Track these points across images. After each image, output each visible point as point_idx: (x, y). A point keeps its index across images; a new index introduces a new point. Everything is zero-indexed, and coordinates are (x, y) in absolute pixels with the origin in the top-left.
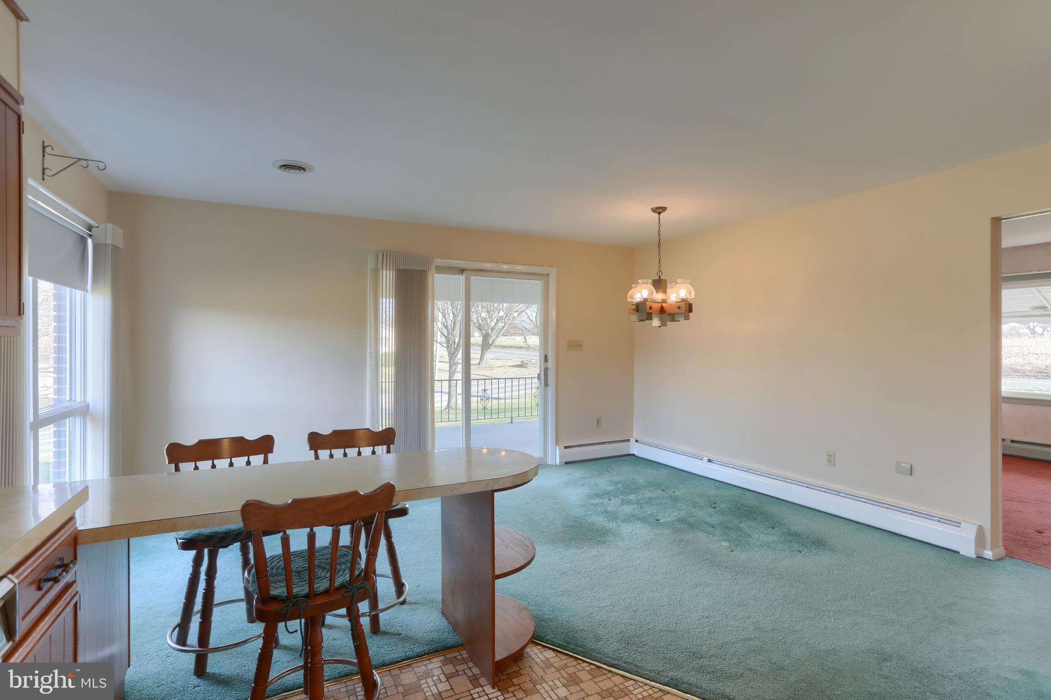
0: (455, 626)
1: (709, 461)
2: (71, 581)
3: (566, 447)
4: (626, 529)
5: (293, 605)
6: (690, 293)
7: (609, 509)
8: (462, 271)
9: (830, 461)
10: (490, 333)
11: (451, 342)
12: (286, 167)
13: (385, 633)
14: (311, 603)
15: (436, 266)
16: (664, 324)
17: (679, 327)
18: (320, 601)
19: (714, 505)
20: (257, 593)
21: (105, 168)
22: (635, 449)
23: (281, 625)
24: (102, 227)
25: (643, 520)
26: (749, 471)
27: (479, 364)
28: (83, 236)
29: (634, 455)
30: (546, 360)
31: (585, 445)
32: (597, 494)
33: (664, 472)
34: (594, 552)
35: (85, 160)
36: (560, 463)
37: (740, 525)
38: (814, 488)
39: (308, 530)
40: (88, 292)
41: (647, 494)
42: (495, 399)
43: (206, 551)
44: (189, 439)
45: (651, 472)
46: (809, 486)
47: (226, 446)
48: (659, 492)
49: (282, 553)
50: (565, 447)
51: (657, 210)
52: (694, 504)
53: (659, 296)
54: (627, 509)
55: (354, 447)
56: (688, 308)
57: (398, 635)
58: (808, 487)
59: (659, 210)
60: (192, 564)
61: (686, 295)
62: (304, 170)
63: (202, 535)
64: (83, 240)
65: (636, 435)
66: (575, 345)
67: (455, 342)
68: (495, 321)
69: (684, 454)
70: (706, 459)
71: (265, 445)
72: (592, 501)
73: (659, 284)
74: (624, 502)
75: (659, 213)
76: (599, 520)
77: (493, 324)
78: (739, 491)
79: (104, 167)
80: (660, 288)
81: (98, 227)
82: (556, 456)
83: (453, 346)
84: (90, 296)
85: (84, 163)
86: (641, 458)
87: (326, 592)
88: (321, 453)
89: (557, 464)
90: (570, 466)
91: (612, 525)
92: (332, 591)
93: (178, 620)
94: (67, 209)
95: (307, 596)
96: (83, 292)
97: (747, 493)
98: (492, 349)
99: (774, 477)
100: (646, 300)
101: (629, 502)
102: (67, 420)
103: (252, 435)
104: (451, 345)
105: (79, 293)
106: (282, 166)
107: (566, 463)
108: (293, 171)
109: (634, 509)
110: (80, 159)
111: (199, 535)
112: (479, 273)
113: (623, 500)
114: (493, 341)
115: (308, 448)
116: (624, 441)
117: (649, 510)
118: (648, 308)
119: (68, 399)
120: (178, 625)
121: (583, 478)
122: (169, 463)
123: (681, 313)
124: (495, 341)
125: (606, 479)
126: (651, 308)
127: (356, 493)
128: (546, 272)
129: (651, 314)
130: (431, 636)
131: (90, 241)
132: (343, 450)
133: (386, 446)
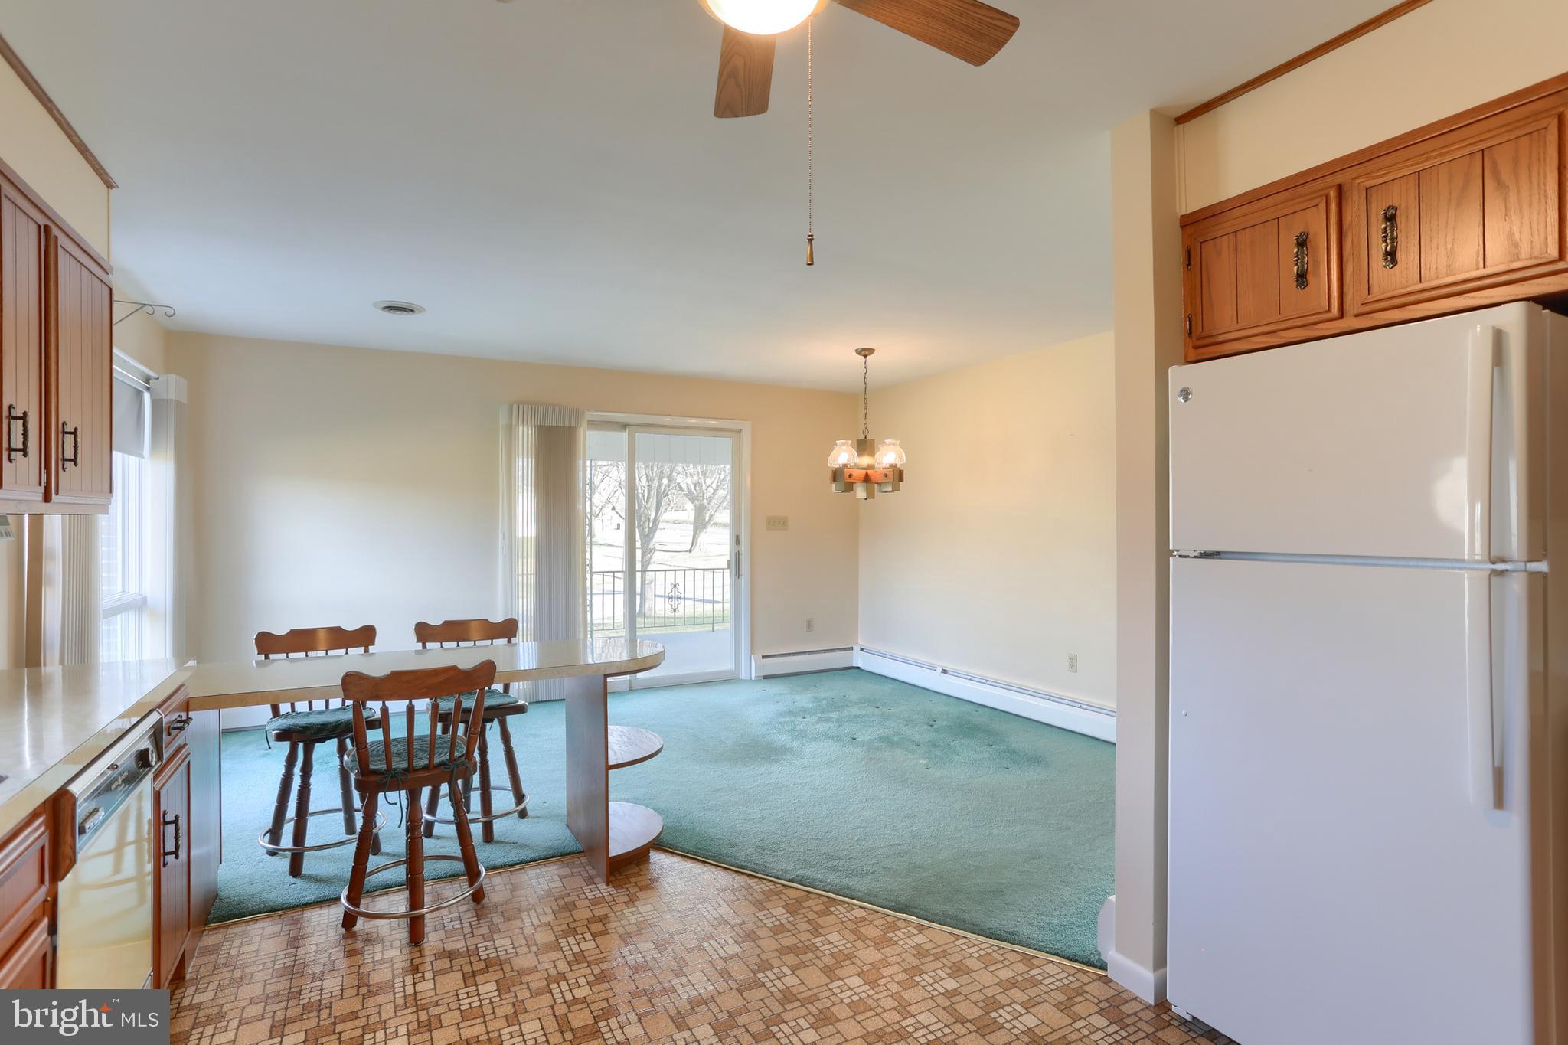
0: (577, 836)
1: (945, 671)
2: (182, 744)
3: (764, 657)
4: (811, 747)
5: (392, 777)
6: (901, 458)
7: (799, 727)
8: (624, 426)
9: (1071, 666)
10: (707, 505)
11: (643, 519)
12: (391, 308)
13: (498, 842)
14: (409, 776)
15: (588, 421)
16: (870, 495)
17: (886, 500)
18: (419, 775)
19: (931, 723)
20: (357, 769)
21: (174, 314)
22: (859, 660)
23: (381, 795)
24: (163, 378)
25: (838, 739)
26: (988, 682)
27: (690, 551)
28: (138, 390)
29: (859, 668)
30: (738, 541)
31: (790, 654)
32: (790, 712)
33: (888, 687)
34: (762, 770)
35: (151, 305)
36: (756, 677)
37: (952, 743)
38: (1060, 701)
39: (407, 702)
40: (143, 458)
41: (854, 711)
42: (709, 602)
43: (301, 746)
44: (280, 629)
45: (868, 688)
46: (1051, 698)
47: (322, 637)
48: (871, 710)
49: (382, 738)
50: (762, 656)
51: (863, 352)
52: (908, 722)
53: (865, 460)
54: (822, 727)
55: (468, 640)
56: (898, 475)
57: (514, 843)
58: (1049, 700)
59: (865, 353)
60: (285, 764)
61: (896, 459)
62: (412, 311)
63: (297, 725)
64: (139, 393)
65: (861, 642)
66: (777, 523)
67: (649, 519)
68: (715, 487)
69: (916, 664)
70: (940, 670)
71: (365, 636)
72: (781, 720)
73: (864, 446)
74: (820, 721)
75: (865, 356)
76: (781, 739)
77: (711, 491)
78: (973, 707)
79: (172, 314)
80: (865, 450)
81: (158, 379)
82: (751, 667)
83: (647, 524)
84: (147, 463)
85: (149, 309)
86: (867, 671)
87: (425, 768)
88: (429, 645)
89: (753, 678)
90: (768, 681)
91: (796, 744)
92: (431, 767)
93: (269, 824)
94: (125, 361)
95: (407, 770)
96: (138, 458)
97: (981, 710)
98: (710, 529)
99: (1014, 689)
100: (845, 466)
101: (828, 720)
102: (119, 616)
103: (351, 625)
104: (644, 523)
105: (133, 460)
106: (386, 308)
107: (765, 677)
108: (399, 312)
109: (830, 727)
110: (145, 305)
111: (294, 725)
112: (646, 429)
113: (821, 718)
114: (711, 517)
115: (415, 640)
116: (845, 649)
117: (848, 728)
118: (847, 476)
119: (120, 590)
120: (269, 831)
121: (780, 694)
122: (258, 654)
123: (888, 482)
124: (714, 517)
125: (810, 695)
126: (850, 476)
127: (454, 668)
128: (739, 427)
129: (853, 483)
130: (550, 844)
131: (147, 396)
132: (456, 643)
133: (506, 640)
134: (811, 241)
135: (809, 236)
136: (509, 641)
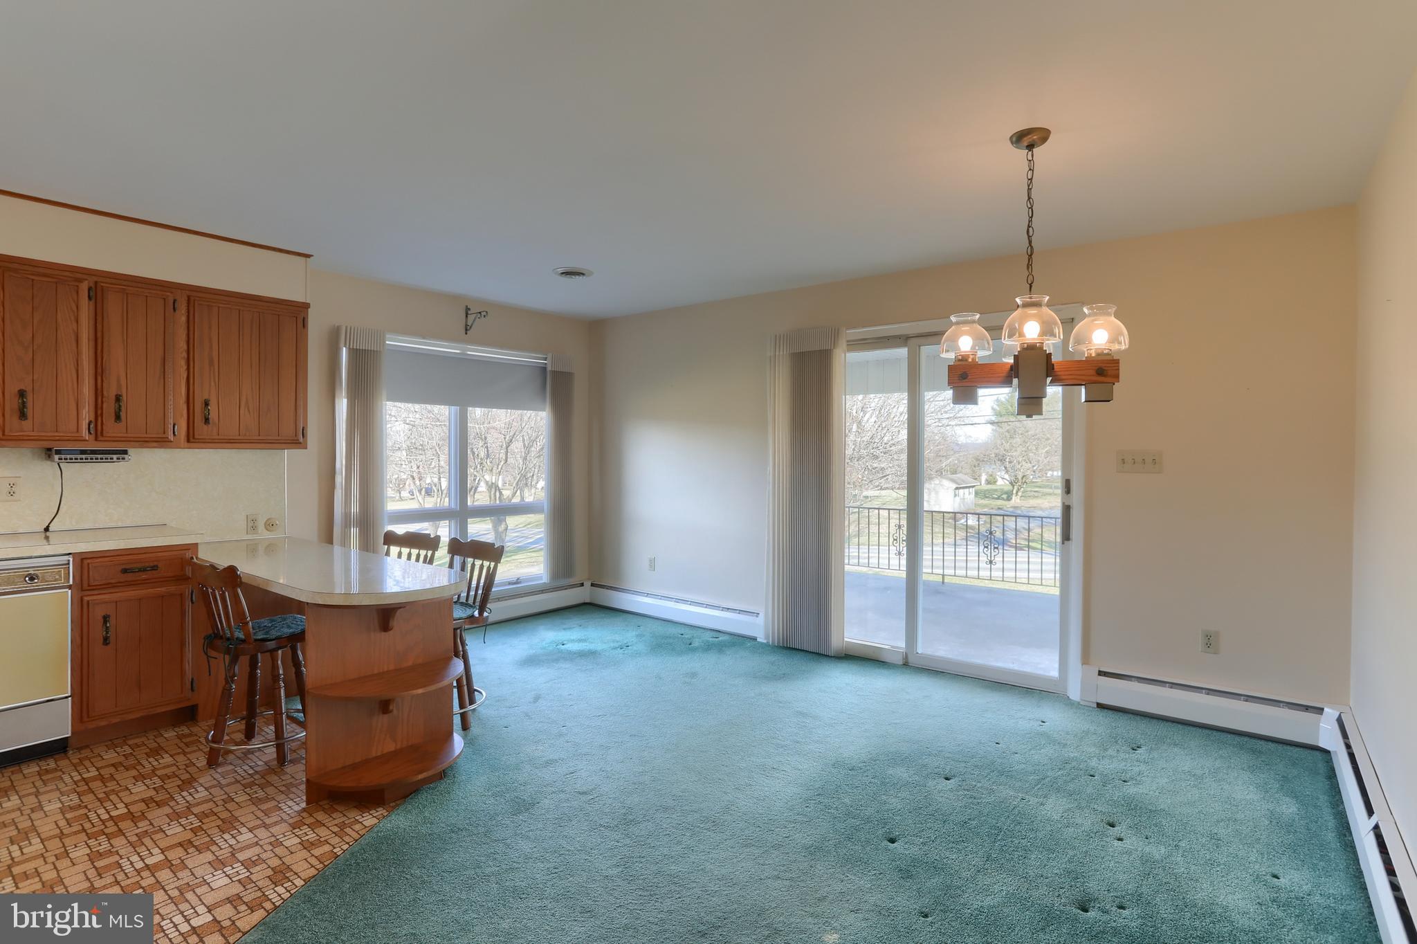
3: (1101, 673)
12: (567, 273)
28: (542, 367)
29: (1327, 753)
30: (1068, 490)
50: (1099, 671)
59: (1029, 139)
62: (583, 274)
64: (544, 370)
66: (1140, 462)
107: (1101, 707)
108: (574, 277)
116: (1307, 708)
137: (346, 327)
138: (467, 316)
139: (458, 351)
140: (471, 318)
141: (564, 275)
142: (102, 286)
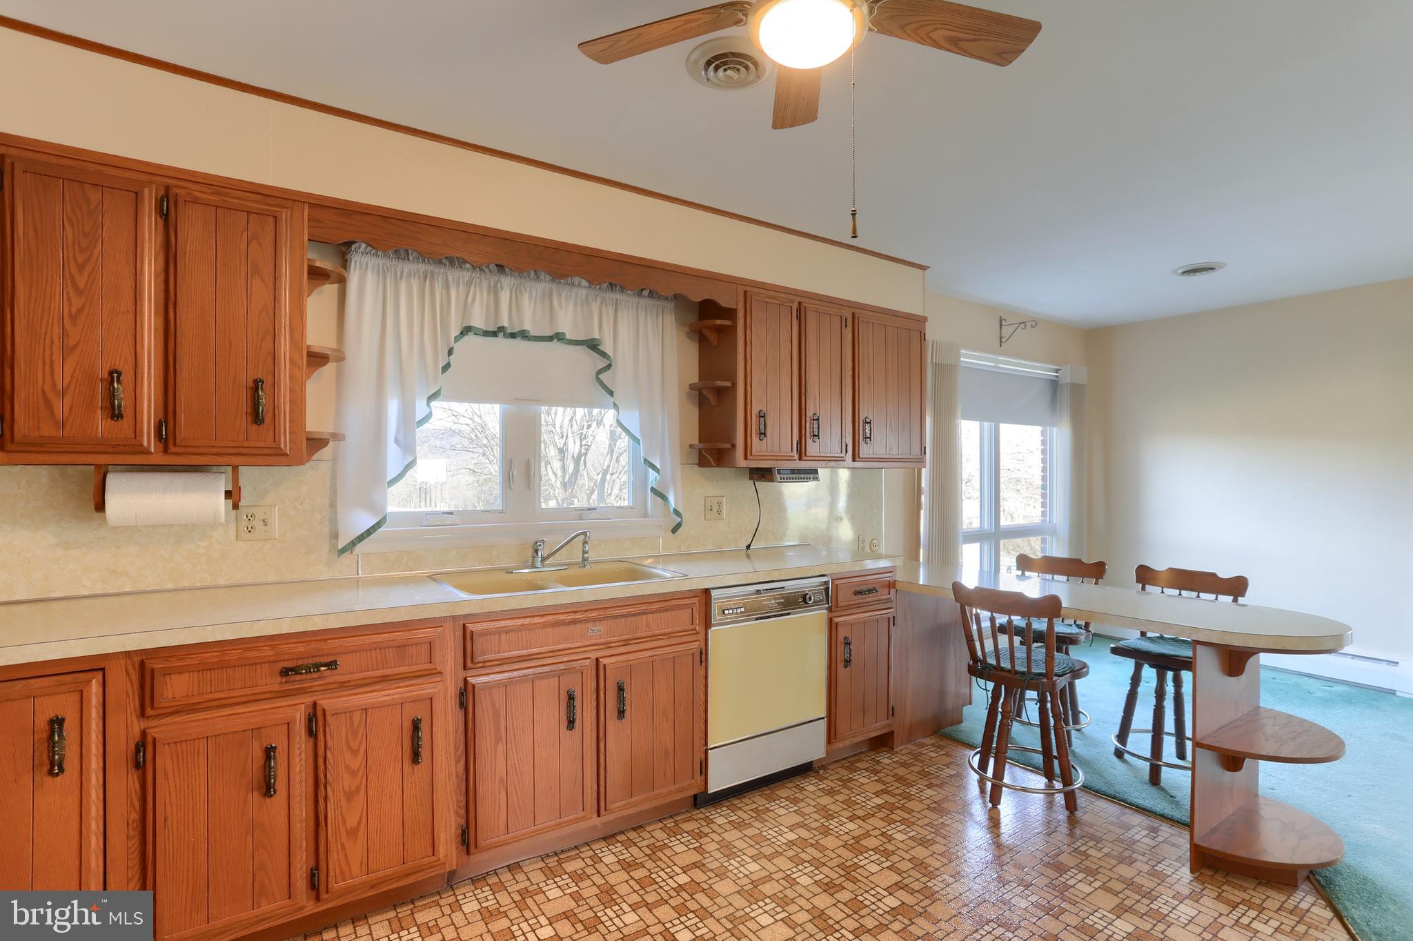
5: (982, 668)
12: (1189, 272)
28: (1053, 380)
40: (1058, 427)
81: (1061, 369)
87: (1009, 671)
106: (1184, 273)
108: (1199, 273)
119: (1048, 520)
132: (1178, 591)
133: (1232, 598)
134: (854, 215)
135: (853, 211)
136: (1235, 600)
137: (933, 342)
138: (1001, 328)
139: (993, 364)
140: (1007, 331)
141: (1186, 274)
142: (805, 307)
